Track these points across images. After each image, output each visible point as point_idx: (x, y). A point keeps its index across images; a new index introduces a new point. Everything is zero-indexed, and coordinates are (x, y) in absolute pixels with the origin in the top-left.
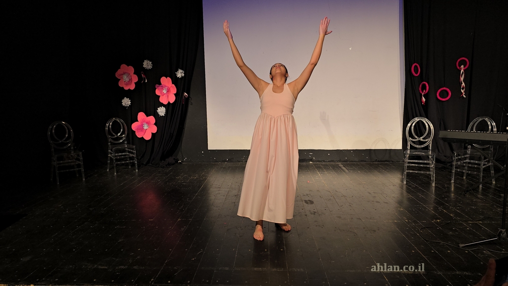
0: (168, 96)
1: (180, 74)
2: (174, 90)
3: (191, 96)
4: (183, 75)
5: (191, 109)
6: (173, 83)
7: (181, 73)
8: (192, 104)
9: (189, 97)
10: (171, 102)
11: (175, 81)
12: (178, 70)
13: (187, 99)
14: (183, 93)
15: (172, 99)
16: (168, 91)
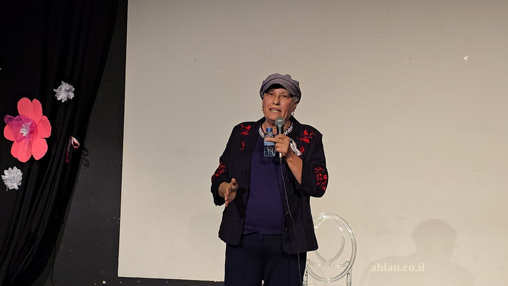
0: (30, 143)
1: (65, 92)
2: (46, 130)
3: (87, 145)
4: (72, 96)
5: (84, 175)
6: (44, 114)
7: (68, 91)
8: (87, 165)
9: (82, 147)
10: (37, 158)
11: (52, 108)
12: (60, 84)
13: (77, 153)
14: (68, 138)
15: (40, 150)
16: (33, 131)
